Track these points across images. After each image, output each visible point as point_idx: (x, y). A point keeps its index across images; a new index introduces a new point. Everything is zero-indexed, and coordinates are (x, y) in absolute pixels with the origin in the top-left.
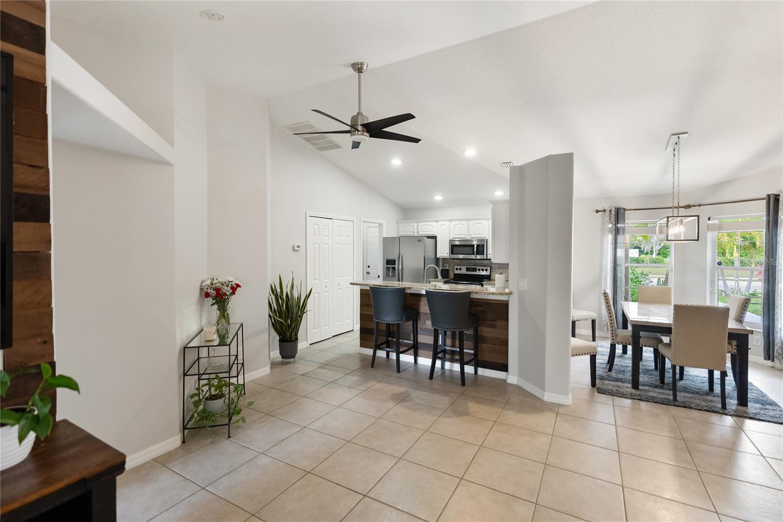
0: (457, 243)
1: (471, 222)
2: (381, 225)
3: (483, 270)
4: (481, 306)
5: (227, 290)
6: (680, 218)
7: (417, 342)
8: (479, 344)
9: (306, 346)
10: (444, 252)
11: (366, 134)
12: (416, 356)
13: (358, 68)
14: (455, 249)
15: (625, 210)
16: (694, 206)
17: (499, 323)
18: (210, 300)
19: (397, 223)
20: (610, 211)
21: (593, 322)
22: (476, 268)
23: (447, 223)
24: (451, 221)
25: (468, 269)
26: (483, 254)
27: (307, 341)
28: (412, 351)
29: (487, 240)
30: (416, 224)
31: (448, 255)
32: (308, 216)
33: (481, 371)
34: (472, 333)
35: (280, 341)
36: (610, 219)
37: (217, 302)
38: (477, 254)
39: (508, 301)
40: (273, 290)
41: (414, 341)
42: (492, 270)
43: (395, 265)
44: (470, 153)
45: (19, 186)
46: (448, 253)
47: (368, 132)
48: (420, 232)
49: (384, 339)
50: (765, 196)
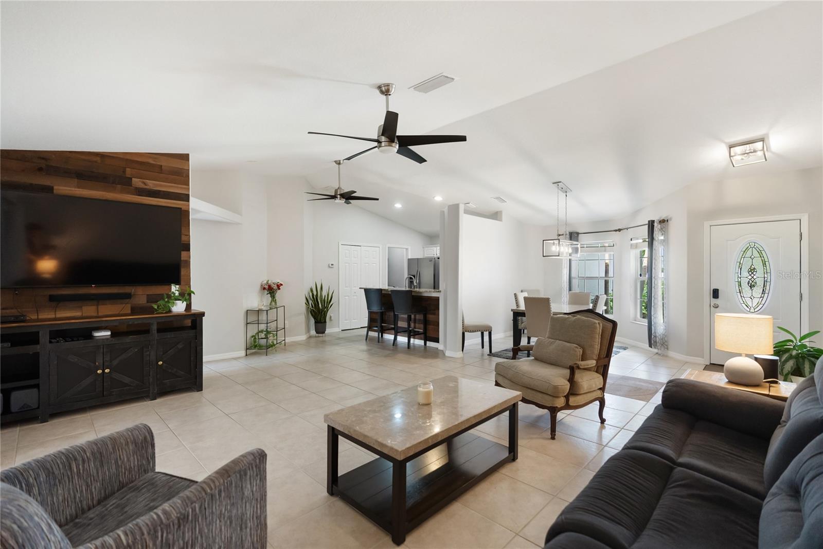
2: (407, 249)
4: (428, 301)
5: (275, 287)
9: (338, 330)
12: (396, 335)
13: (338, 162)
15: (575, 233)
16: (623, 230)
18: (266, 292)
19: (423, 248)
20: (566, 235)
27: (339, 327)
28: (393, 332)
30: (435, 248)
32: (340, 245)
33: (428, 343)
35: (316, 322)
37: (270, 293)
39: (439, 297)
40: (312, 290)
44: (438, 198)
45: (184, 241)
50: (647, 223)
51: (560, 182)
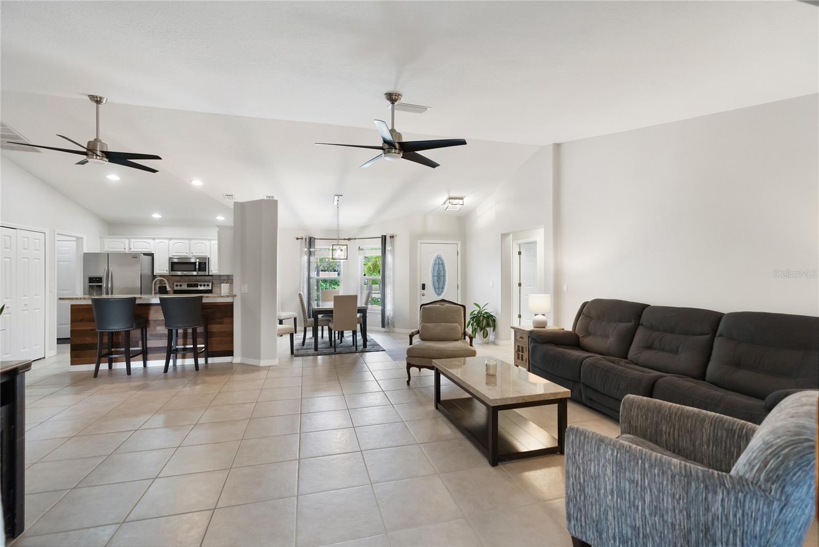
0: (176, 260)
1: (193, 242)
2: (80, 239)
3: (204, 285)
4: (210, 308)
6: (339, 246)
7: (146, 348)
8: (209, 339)
10: (162, 268)
11: (105, 159)
12: (145, 360)
13: (97, 100)
14: (175, 266)
15: (315, 239)
16: (352, 239)
17: (226, 320)
19: (101, 238)
20: (306, 239)
21: (295, 319)
22: (198, 284)
23: (166, 241)
24: (170, 239)
25: (189, 286)
26: (205, 271)
28: (141, 356)
29: (209, 258)
30: (127, 241)
31: (168, 272)
33: (210, 360)
34: (203, 331)
36: (306, 245)
38: (199, 270)
39: (233, 302)
41: (143, 347)
42: (214, 285)
43: (101, 282)
44: (197, 183)
46: (168, 270)
47: (107, 158)
48: (132, 248)
49: (105, 351)
50: (381, 236)
51: (342, 196)
